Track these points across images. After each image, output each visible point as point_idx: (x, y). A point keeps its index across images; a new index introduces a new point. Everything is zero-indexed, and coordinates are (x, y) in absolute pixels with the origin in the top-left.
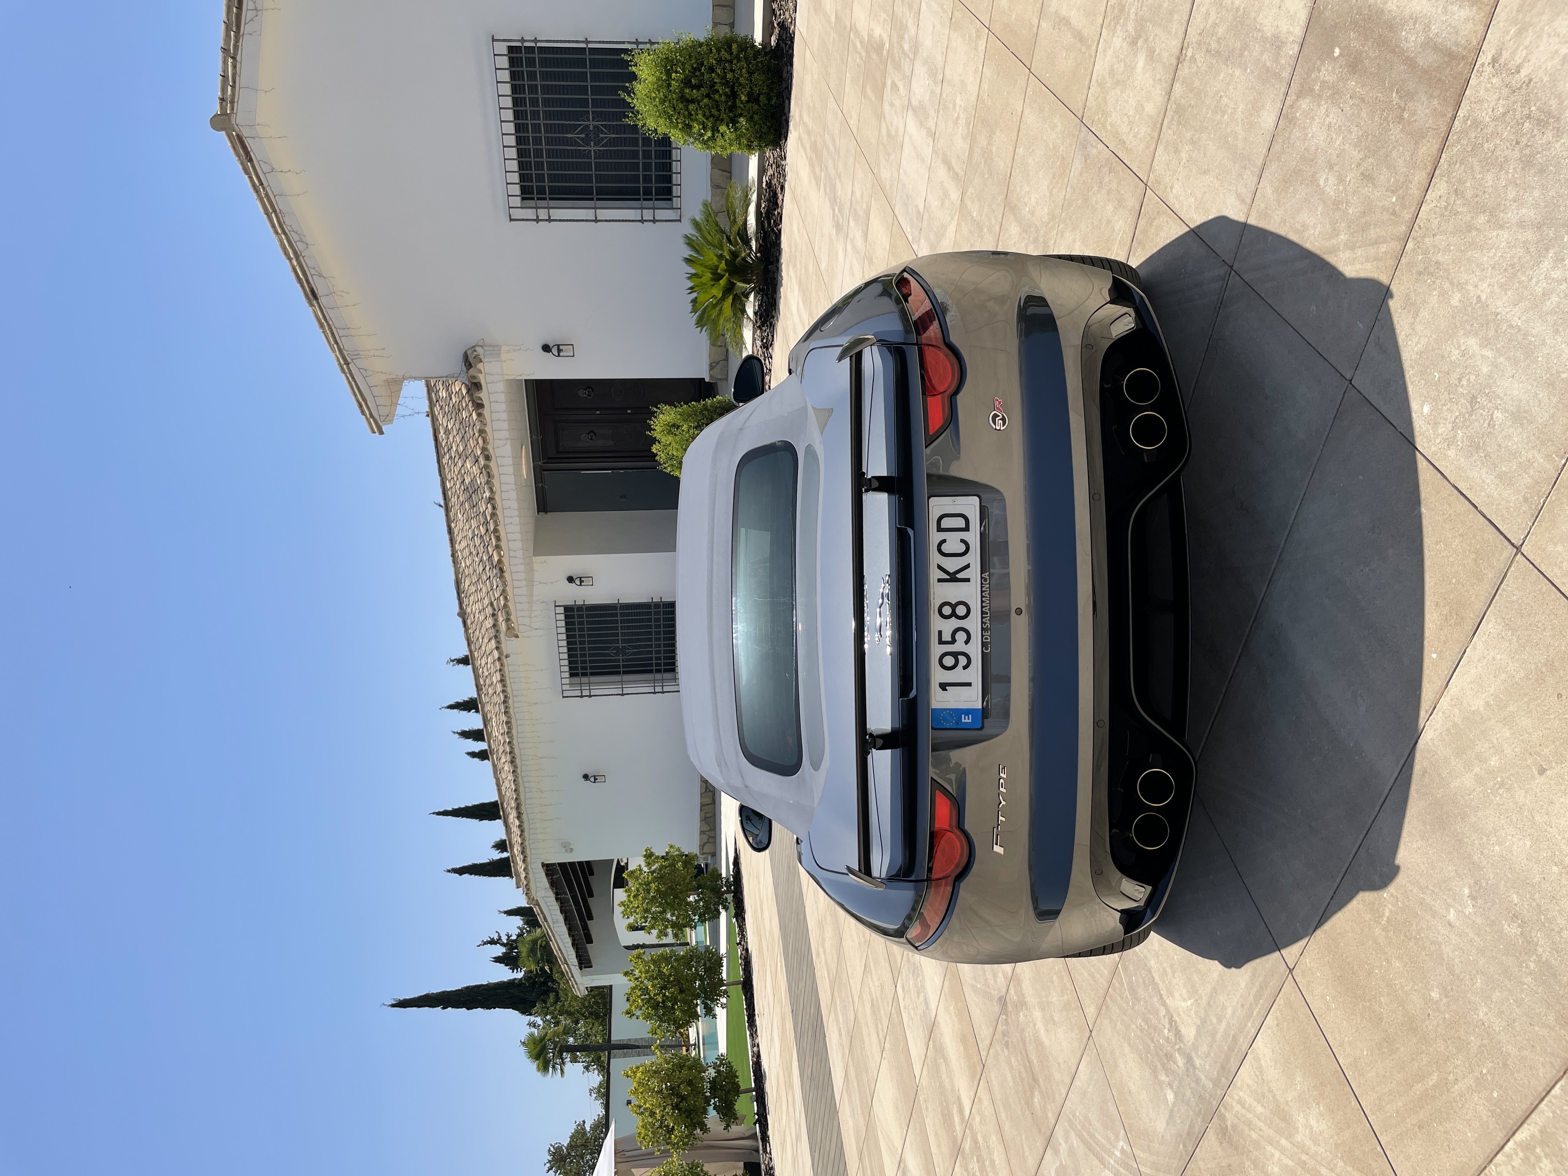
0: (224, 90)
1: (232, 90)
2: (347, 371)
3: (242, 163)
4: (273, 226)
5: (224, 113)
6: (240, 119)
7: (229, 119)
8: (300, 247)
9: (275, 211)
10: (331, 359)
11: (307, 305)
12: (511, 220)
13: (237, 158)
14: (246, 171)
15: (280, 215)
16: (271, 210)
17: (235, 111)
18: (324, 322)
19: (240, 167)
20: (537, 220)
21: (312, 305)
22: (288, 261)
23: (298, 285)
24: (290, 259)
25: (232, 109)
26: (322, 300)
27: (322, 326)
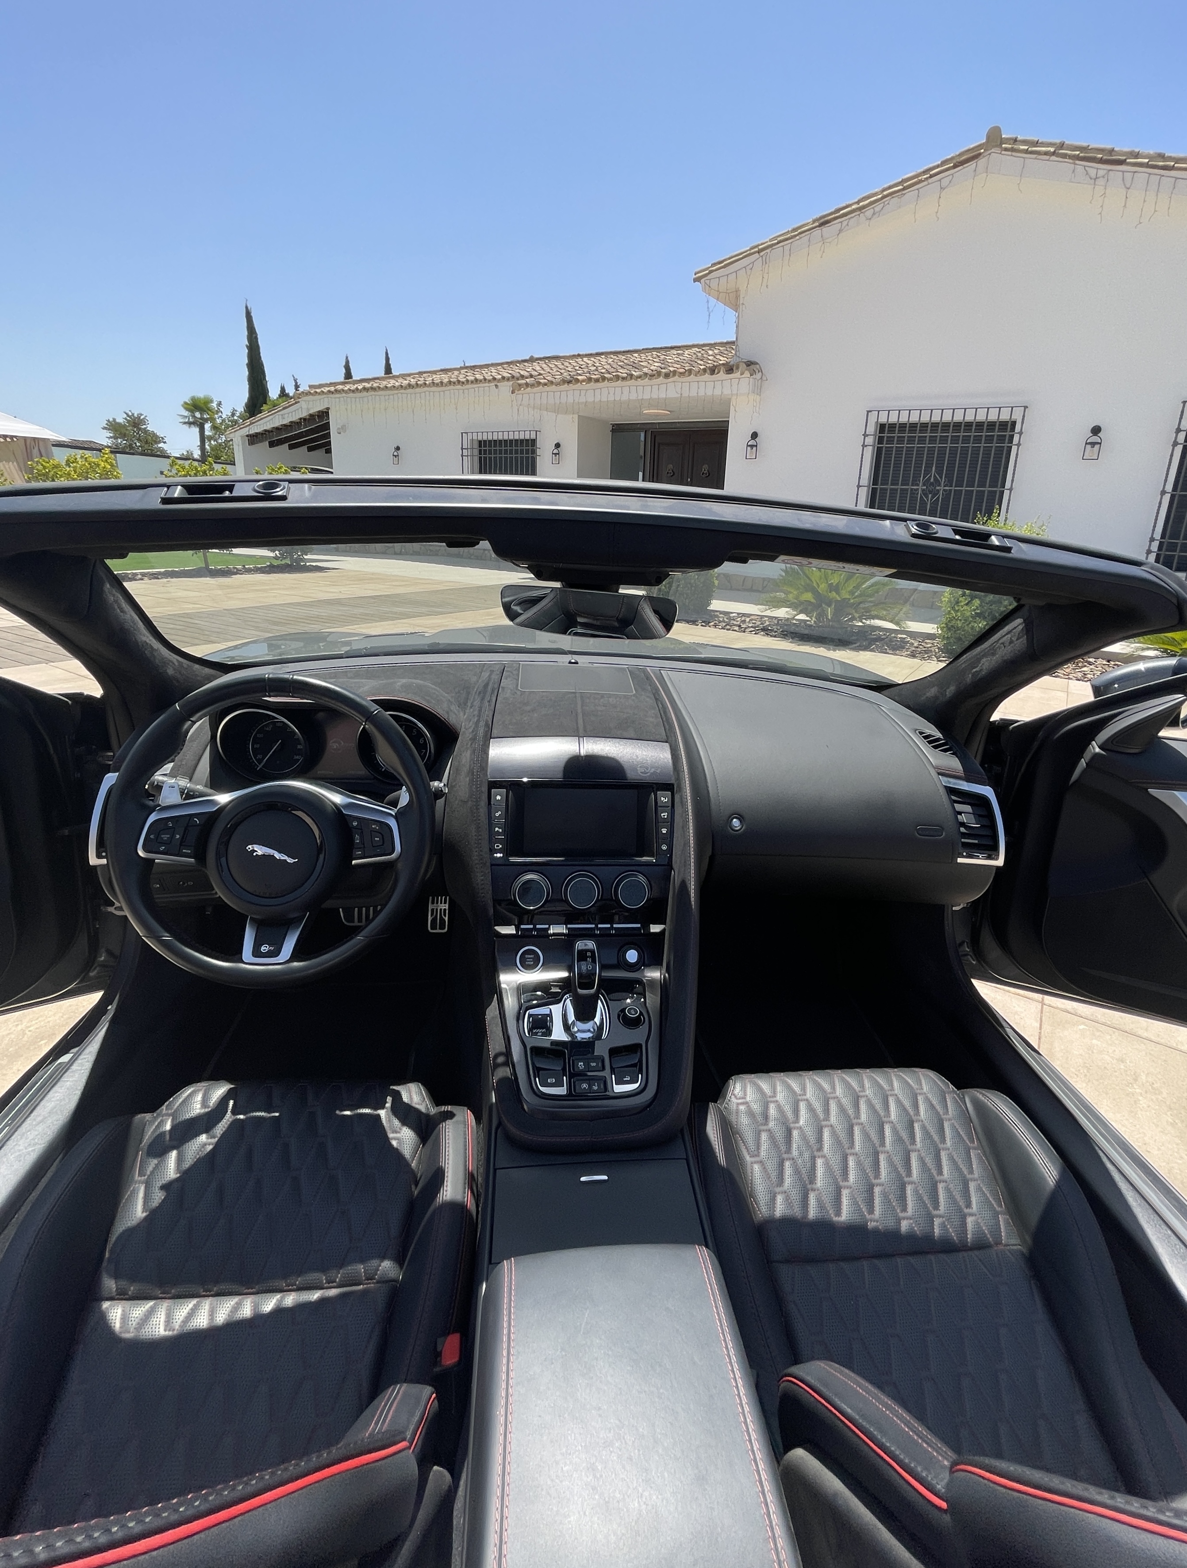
0: (1024, 142)
1: (1024, 150)
2: (753, 251)
3: (952, 158)
4: (890, 187)
5: (1003, 141)
6: (996, 157)
7: (996, 146)
8: (869, 212)
9: (904, 189)
10: (765, 239)
11: (815, 217)
12: (868, 412)
13: (958, 153)
14: (944, 163)
15: (900, 193)
16: (906, 185)
17: (1003, 152)
18: (798, 232)
19: (949, 157)
20: (865, 435)
21: (814, 221)
22: (856, 200)
23: (833, 210)
24: (858, 202)
25: (1006, 149)
26: (817, 232)
27: (794, 230)
